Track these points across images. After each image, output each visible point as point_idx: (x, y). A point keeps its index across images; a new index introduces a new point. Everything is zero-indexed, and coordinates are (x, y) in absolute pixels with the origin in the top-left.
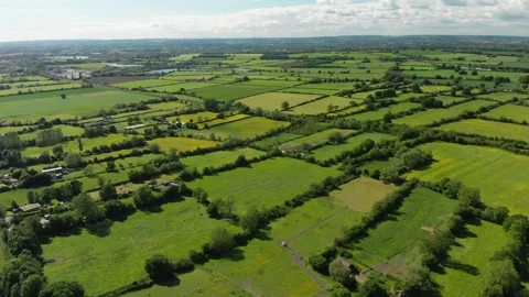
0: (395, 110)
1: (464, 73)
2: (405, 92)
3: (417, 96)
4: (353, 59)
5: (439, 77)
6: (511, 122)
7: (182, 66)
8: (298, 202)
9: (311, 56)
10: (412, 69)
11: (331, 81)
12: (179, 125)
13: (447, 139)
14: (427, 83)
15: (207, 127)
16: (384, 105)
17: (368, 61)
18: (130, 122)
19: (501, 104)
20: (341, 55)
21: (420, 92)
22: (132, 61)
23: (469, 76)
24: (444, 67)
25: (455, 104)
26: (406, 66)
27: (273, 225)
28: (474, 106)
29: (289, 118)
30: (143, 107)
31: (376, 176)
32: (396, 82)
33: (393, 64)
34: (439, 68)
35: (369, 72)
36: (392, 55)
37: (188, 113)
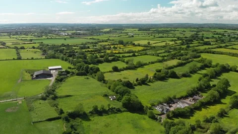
0: (191, 45)
1: (225, 36)
2: (197, 41)
3: (201, 42)
4: (178, 31)
5: (213, 37)
6: (235, 49)
7: (106, 33)
8: (153, 63)
9: (160, 29)
10: (203, 34)
11: (167, 37)
12: (111, 47)
13: (208, 52)
14: (207, 38)
15: (120, 48)
16: (188, 44)
17: (185, 32)
18: (93, 46)
19: (235, 44)
20: (173, 29)
21: (203, 40)
22: (85, 30)
23: (227, 36)
24: (217, 34)
25: (216, 44)
26: (201, 34)
27: (145, 66)
28: (223, 45)
29: (150, 47)
30: (96, 43)
31: (180, 59)
32: (194, 38)
33: (195, 33)
34: (215, 34)
35: (184, 35)
36: (195, 30)
37: (113, 45)
